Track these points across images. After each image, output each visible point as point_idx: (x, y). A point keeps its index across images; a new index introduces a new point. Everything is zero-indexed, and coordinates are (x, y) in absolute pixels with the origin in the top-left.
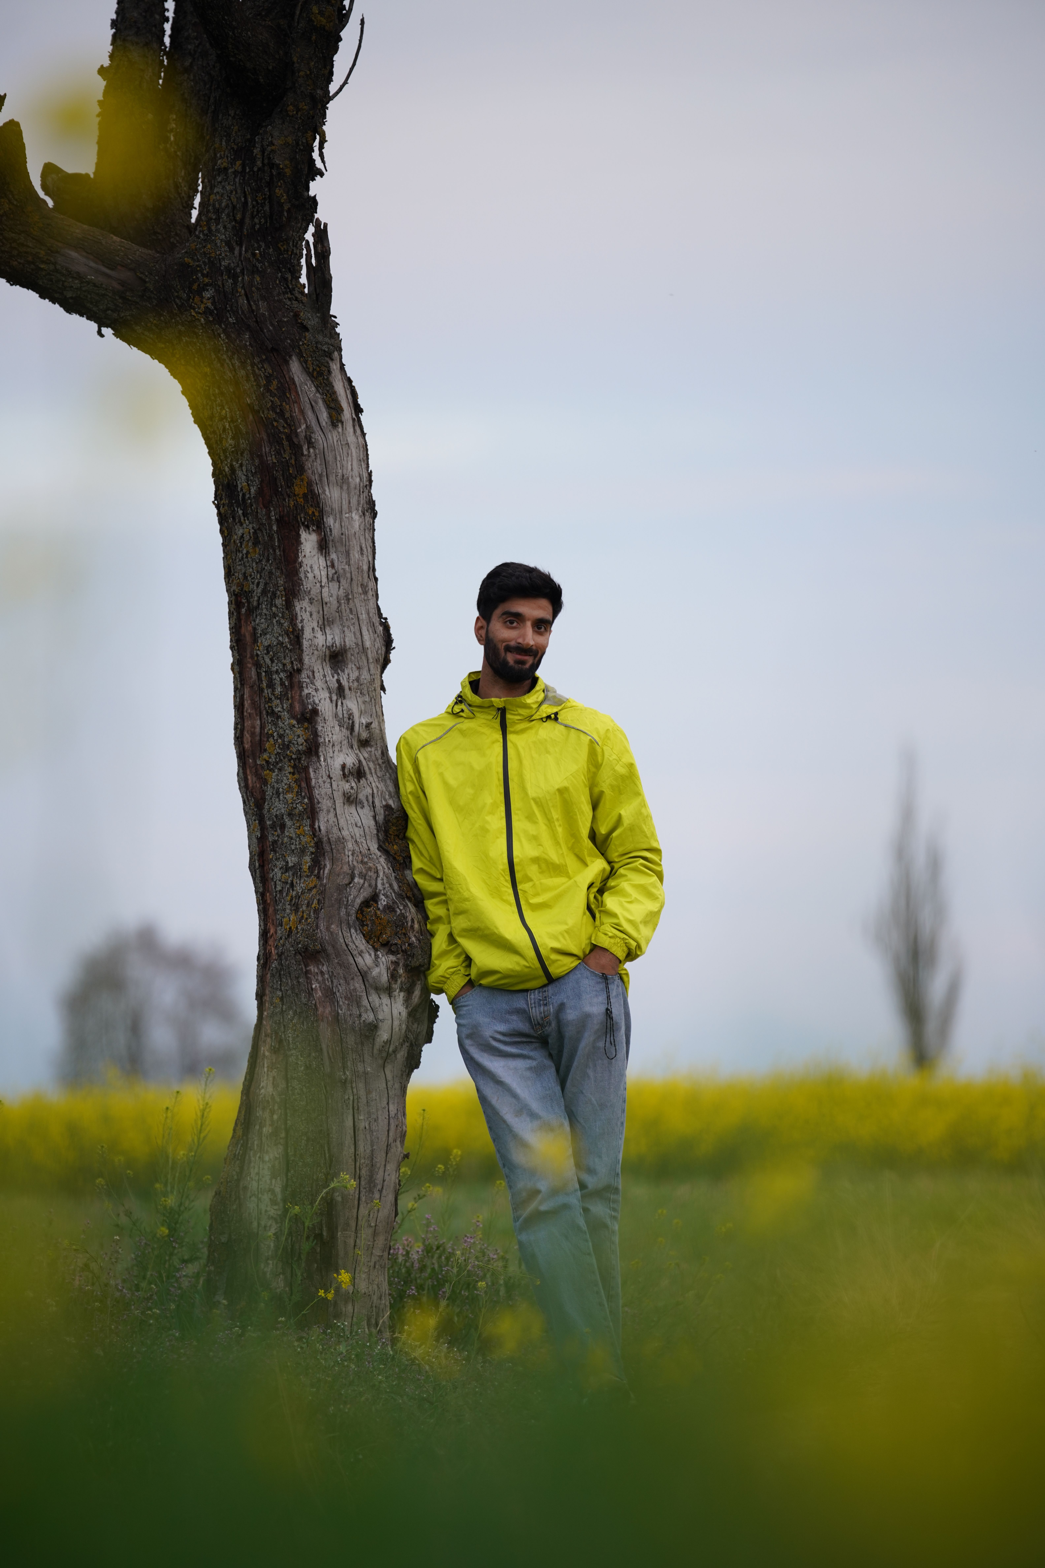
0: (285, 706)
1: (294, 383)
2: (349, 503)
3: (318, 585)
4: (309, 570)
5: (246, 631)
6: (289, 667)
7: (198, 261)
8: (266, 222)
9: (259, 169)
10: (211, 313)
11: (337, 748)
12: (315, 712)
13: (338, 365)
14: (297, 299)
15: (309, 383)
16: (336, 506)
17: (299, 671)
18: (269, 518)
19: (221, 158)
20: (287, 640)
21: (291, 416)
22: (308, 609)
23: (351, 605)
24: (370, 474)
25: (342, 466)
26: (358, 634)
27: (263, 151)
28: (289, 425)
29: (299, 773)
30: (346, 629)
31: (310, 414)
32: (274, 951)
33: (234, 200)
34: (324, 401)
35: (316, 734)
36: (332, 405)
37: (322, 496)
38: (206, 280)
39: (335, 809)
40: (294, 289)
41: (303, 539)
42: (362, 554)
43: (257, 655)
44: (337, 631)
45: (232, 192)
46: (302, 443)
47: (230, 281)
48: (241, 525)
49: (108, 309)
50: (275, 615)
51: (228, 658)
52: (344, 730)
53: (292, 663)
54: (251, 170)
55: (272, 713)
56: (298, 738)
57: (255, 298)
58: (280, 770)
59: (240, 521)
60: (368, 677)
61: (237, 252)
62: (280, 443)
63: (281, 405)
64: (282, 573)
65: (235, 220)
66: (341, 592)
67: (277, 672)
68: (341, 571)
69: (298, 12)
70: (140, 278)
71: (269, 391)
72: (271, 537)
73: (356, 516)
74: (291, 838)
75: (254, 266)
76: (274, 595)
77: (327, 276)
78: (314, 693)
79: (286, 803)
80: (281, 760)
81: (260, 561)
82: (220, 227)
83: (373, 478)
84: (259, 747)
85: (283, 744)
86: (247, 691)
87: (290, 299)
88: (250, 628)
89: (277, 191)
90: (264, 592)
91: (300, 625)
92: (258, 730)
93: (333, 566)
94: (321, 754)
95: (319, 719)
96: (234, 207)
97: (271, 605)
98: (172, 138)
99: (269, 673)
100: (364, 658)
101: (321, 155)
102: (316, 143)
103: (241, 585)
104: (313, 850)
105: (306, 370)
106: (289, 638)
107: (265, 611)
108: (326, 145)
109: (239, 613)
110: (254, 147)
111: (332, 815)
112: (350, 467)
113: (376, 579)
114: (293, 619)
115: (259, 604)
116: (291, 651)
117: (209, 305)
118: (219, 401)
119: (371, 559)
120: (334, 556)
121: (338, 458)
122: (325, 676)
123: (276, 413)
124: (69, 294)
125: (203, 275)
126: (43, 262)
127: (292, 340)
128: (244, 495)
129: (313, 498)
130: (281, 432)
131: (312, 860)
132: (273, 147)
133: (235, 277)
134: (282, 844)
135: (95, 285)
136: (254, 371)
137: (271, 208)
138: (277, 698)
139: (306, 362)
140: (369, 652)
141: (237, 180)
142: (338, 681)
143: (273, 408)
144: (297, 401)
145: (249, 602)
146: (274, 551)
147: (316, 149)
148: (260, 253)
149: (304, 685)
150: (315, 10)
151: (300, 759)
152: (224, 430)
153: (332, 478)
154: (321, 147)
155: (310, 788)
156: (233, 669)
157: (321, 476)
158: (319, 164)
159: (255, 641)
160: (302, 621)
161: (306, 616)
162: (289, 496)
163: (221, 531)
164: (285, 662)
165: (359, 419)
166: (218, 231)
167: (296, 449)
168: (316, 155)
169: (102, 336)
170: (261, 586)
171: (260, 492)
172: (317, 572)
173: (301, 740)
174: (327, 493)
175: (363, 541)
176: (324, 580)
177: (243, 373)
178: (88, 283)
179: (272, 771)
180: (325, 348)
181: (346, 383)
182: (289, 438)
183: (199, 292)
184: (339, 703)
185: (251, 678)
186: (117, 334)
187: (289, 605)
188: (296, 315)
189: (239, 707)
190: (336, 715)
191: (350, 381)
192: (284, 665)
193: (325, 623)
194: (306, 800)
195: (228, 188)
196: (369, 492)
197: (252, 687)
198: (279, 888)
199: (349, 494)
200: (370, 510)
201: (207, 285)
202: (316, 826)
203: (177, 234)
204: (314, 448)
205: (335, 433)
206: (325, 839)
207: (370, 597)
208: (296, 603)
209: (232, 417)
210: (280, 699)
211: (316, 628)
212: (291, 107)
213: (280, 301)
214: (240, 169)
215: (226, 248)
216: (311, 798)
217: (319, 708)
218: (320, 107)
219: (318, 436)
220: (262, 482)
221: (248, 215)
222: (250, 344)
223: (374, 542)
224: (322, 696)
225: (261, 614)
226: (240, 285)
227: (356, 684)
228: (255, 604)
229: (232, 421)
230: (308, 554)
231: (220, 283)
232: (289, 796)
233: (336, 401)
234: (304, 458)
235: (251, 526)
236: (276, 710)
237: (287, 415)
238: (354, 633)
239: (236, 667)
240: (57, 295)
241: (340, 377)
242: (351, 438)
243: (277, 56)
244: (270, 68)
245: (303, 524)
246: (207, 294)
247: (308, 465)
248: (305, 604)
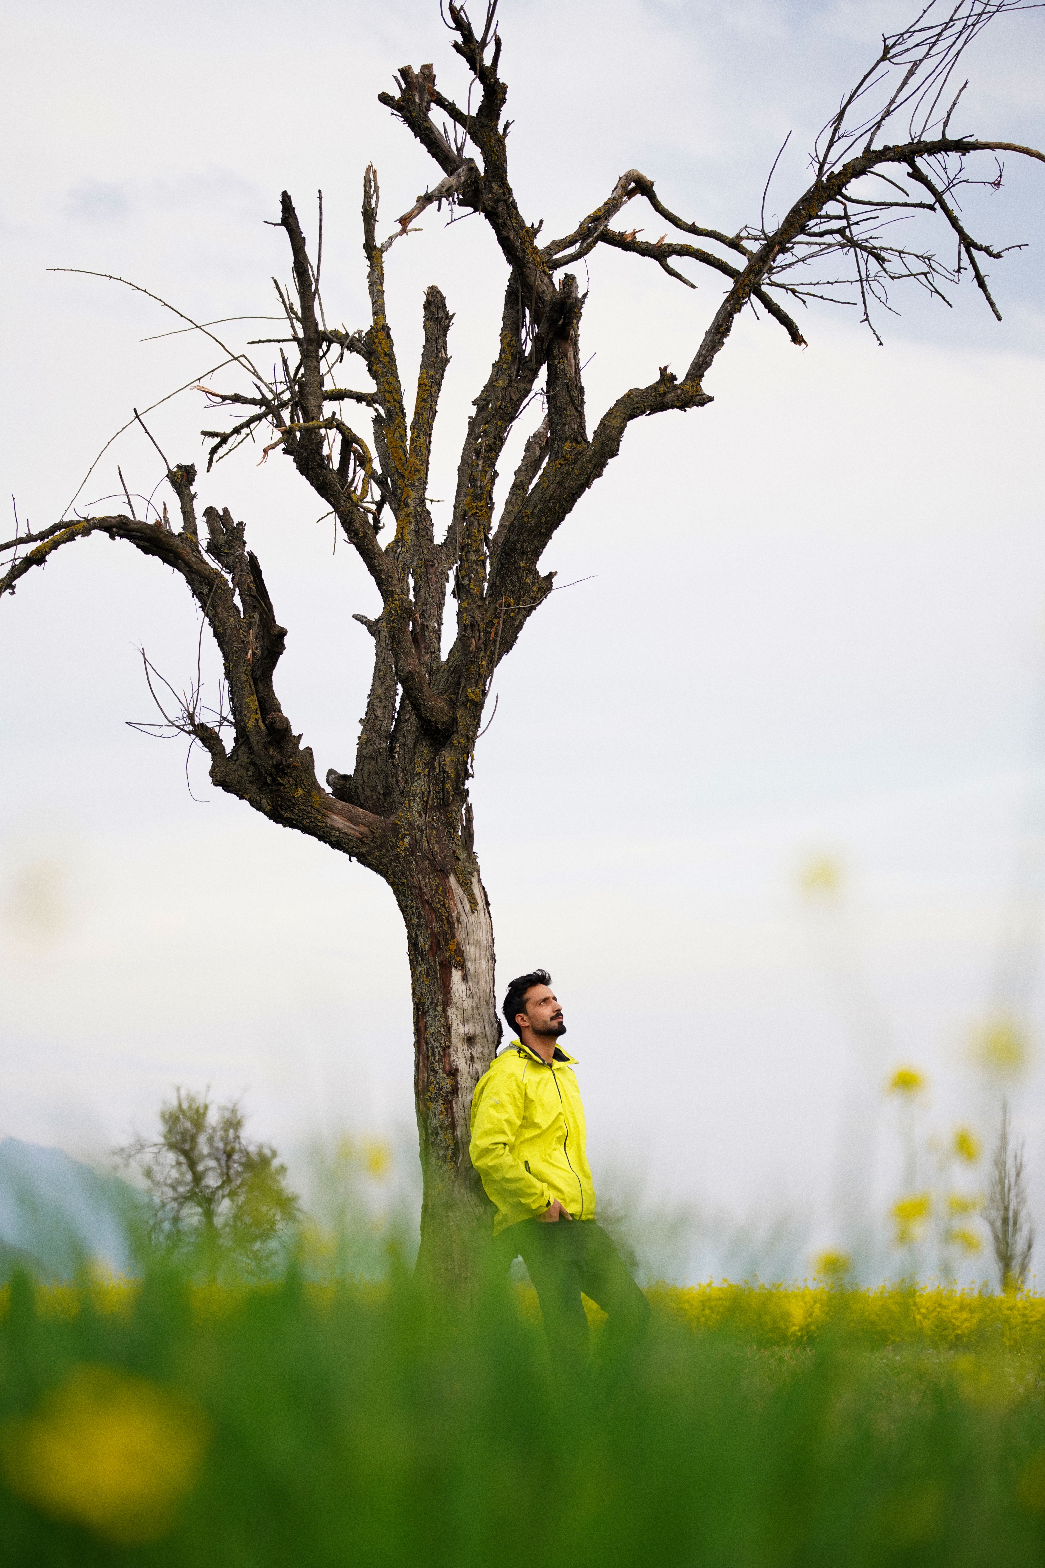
0: (441, 1066)
1: (451, 889)
2: (480, 955)
3: (461, 999)
4: (456, 991)
5: (422, 1024)
6: (443, 1045)
7: (403, 822)
8: (440, 802)
9: (437, 774)
10: (408, 850)
11: (468, 1091)
12: (457, 1070)
13: (477, 880)
14: (456, 843)
15: (460, 889)
16: (473, 956)
17: (449, 1047)
18: (435, 962)
19: (418, 767)
20: (443, 1030)
21: (449, 907)
22: (455, 1013)
23: (480, 1011)
24: (493, 940)
25: (477, 935)
26: (483, 1028)
27: (440, 764)
28: (448, 912)
29: (447, 1104)
30: (476, 1024)
31: (459, 905)
32: (430, 1204)
33: (424, 790)
34: (468, 899)
35: (457, 1083)
36: (472, 901)
37: (465, 951)
38: (406, 832)
39: (466, 1125)
40: (454, 838)
41: (453, 974)
42: (486, 983)
43: (427, 1038)
44: (471, 1025)
45: (422, 785)
46: (454, 921)
47: (419, 833)
48: (420, 966)
49: (354, 847)
50: (436, 1016)
51: (412, 1039)
52: (473, 1081)
53: (445, 1042)
54: (433, 774)
55: (434, 1070)
56: (447, 1084)
57: (432, 843)
58: (437, 1102)
59: (420, 964)
60: (488, 1051)
61: (423, 817)
62: (442, 921)
63: (444, 900)
64: (441, 993)
65: (424, 801)
66: (474, 1004)
67: (437, 1047)
68: (474, 992)
69: (460, 692)
70: (372, 831)
71: (437, 892)
72: (436, 973)
73: (484, 962)
74: (441, 1140)
75: (433, 825)
76: (437, 1005)
77: (471, 831)
78: (457, 1060)
79: (439, 1121)
80: (437, 1097)
81: (430, 986)
82: (415, 804)
83: (495, 941)
84: (426, 1089)
85: (439, 1088)
86: (421, 1057)
87: (452, 843)
88: (424, 1023)
89: (446, 785)
90: (431, 1003)
91: (450, 1022)
92: (426, 1079)
93: (470, 989)
94: (459, 1093)
95: (459, 1074)
96: (423, 794)
97: (435, 1011)
98: (397, 757)
99: (432, 1048)
100: (486, 1041)
101: (472, 766)
102: (469, 760)
103: (419, 999)
104: (453, 1147)
105: (458, 881)
106: (444, 1028)
107: (431, 1014)
108: (474, 761)
109: (418, 1014)
110: (435, 762)
111: (464, 1128)
112: (481, 936)
113: (495, 997)
114: (446, 1018)
115: (428, 1010)
116: (445, 1036)
117: (407, 846)
118: (410, 898)
119: (491, 986)
120: (470, 984)
121: (475, 930)
122: (463, 1050)
123: (441, 905)
124: (333, 839)
125: (405, 830)
126: (319, 822)
127: (451, 865)
128: (422, 949)
129: (460, 952)
130: (443, 915)
131: (452, 1153)
132: (445, 762)
133: (422, 831)
134: (437, 1143)
135: (347, 834)
136: (430, 882)
137: (443, 794)
138: (436, 1062)
139: (458, 877)
140: (489, 1037)
141: (425, 779)
142: (471, 1053)
143: (439, 902)
144: (453, 898)
145: (423, 1008)
146: (437, 980)
147: (469, 764)
148: (436, 818)
149: (452, 1055)
150: (469, 690)
151: (447, 1096)
152: (413, 913)
153: (471, 941)
154: (472, 763)
155: (452, 1113)
156: (414, 1045)
157: (464, 939)
158: (470, 771)
159: (426, 1030)
160: (451, 1020)
161: (454, 1017)
162: (446, 951)
163: (411, 969)
164: (441, 1042)
165: (488, 909)
166: (414, 806)
167: (451, 924)
168: (469, 767)
169: (351, 861)
170: (430, 1000)
171: (431, 948)
172: (461, 992)
173: (448, 1086)
174: (468, 949)
175: (487, 975)
176: (465, 997)
177: (424, 882)
178: (343, 833)
179: (433, 1102)
180: (469, 870)
181: (481, 889)
182: (447, 919)
183: (402, 839)
184: (471, 1066)
185: (423, 1050)
186: (359, 861)
187: (444, 1010)
188: (454, 852)
189: (417, 1066)
190: (469, 1072)
191: (484, 888)
192: (441, 1044)
193: (464, 1021)
194: (450, 1119)
195: (421, 783)
196: (492, 949)
197: (424, 1055)
198: (434, 1168)
199: (480, 950)
200: (493, 958)
201: (406, 835)
202: (455, 1134)
203: (395, 808)
204: (461, 924)
205: (473, 916)
206: (460, 1141)
207: (490, 1007)
208: (449, 1009)
209: (417, 907)
210: (438, 1062)
211: (460, 1024)
212: (455, 742)
213: (446, 844)
214: (427, 774)
215: (418, 816)
216: (453, 1118)
217: (459, 1068)
218: (471, 741)
219: (463, 918)
220: (432, 942)
221: (430, 798)
222: (428, 867)
223: (494, 977)
224: (462, 1061)
225: (429, 1015)
226: (424, 835)
227: (481, 1055)
228: (426, 1009)
229: (417, 909)
230: (456, 982)
231: (414, 834)
232: (441, 1117)
233: (474, 898)
234: (455, 930)
235: (425, 966)
236: (436, 1068)
237: (447, 906)
238: (481, 1027)
239: (416, 1044)
240: (327, 840)
241: (477, 886)
242: (483, 920)
243: (449, 715)
244: (445, 721)
245: (454, 966)
246: (406, 840)
247: (457, 934)
248: (454, 1010)
